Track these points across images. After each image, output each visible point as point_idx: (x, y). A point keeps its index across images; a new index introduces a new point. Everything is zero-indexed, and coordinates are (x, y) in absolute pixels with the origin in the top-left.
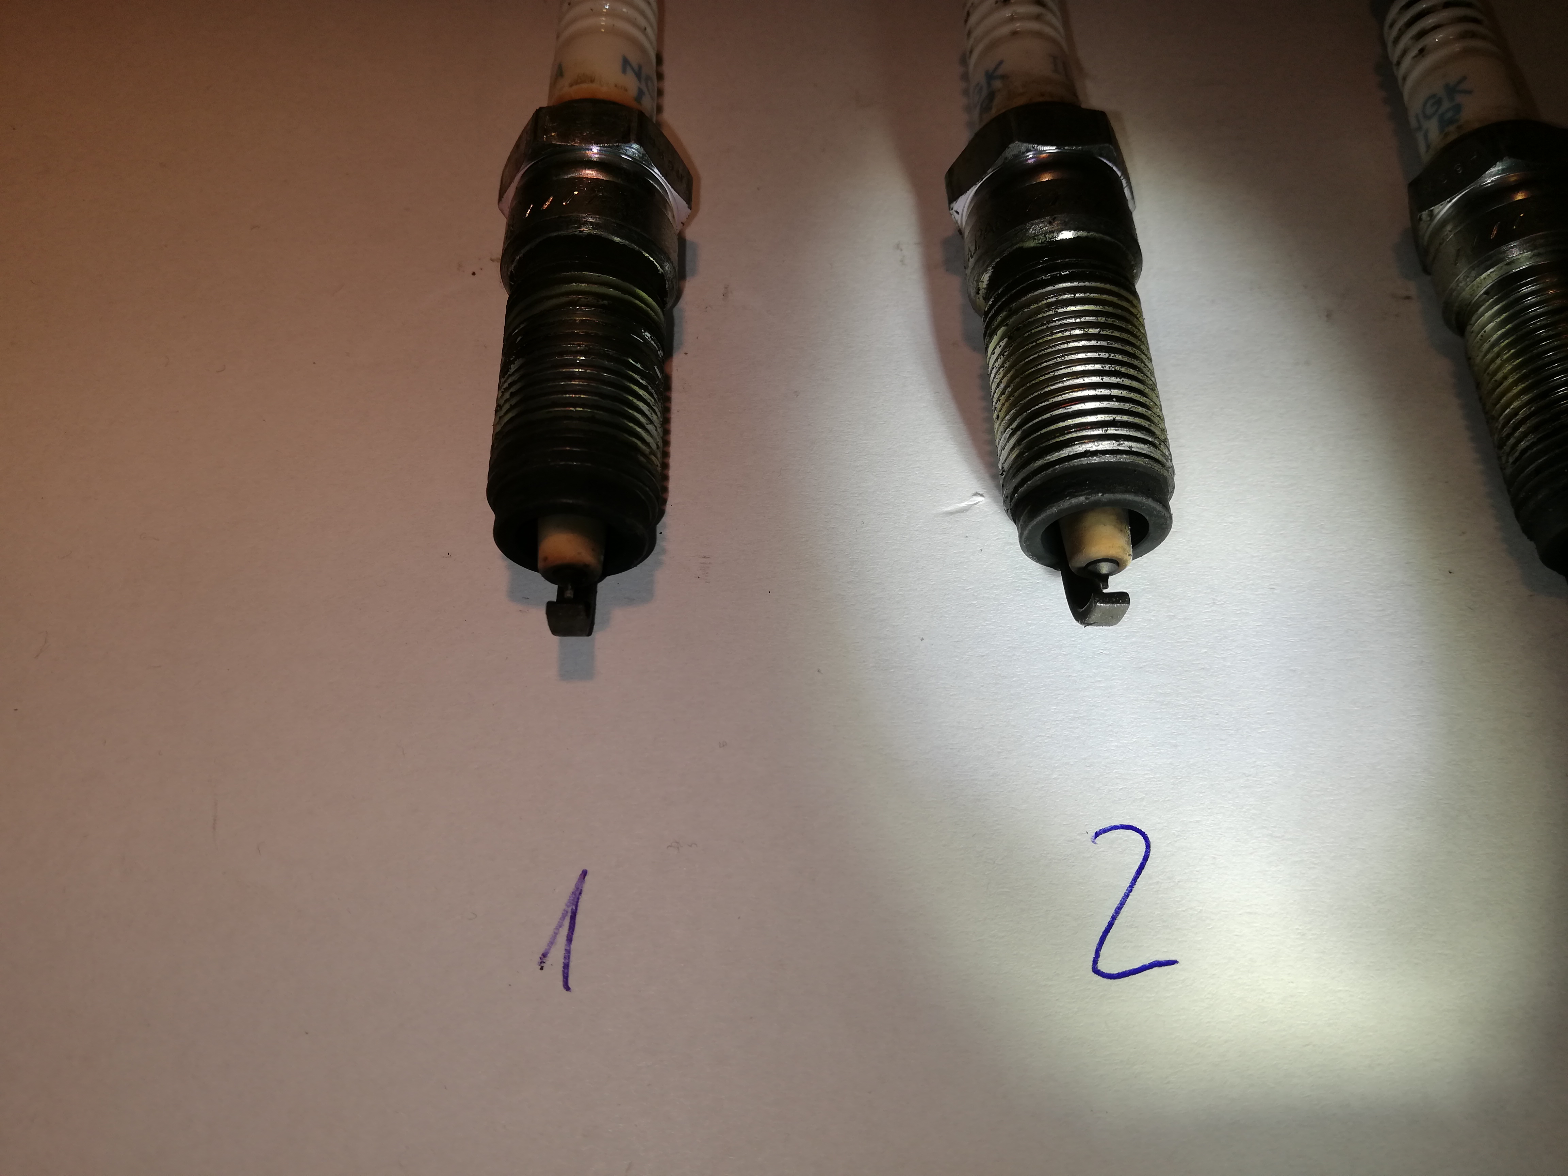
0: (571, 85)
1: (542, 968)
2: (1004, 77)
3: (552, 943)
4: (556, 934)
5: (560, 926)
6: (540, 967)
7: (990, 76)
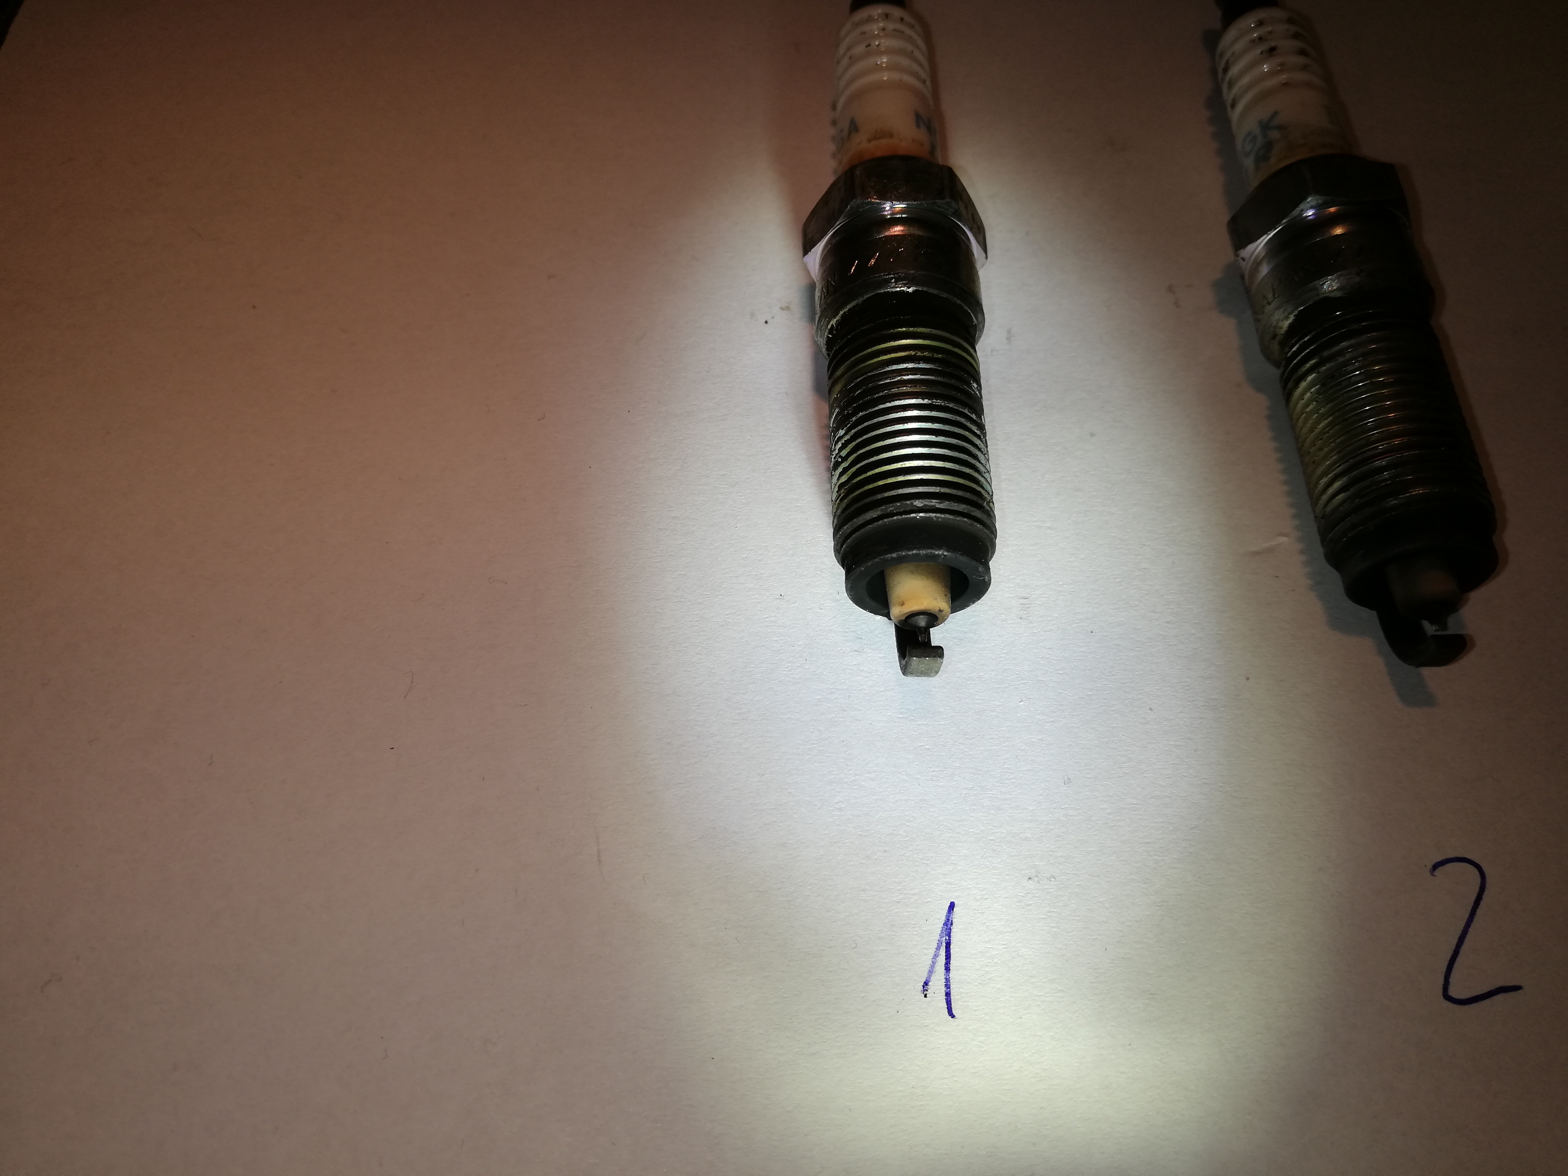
0: (870, 141)
1: (925, 996)
2: (1280, 128)
3: (931, 972)
4: (934, 963)
5: (936, 956)
6: (923, 995)
7: (1265, 127)
